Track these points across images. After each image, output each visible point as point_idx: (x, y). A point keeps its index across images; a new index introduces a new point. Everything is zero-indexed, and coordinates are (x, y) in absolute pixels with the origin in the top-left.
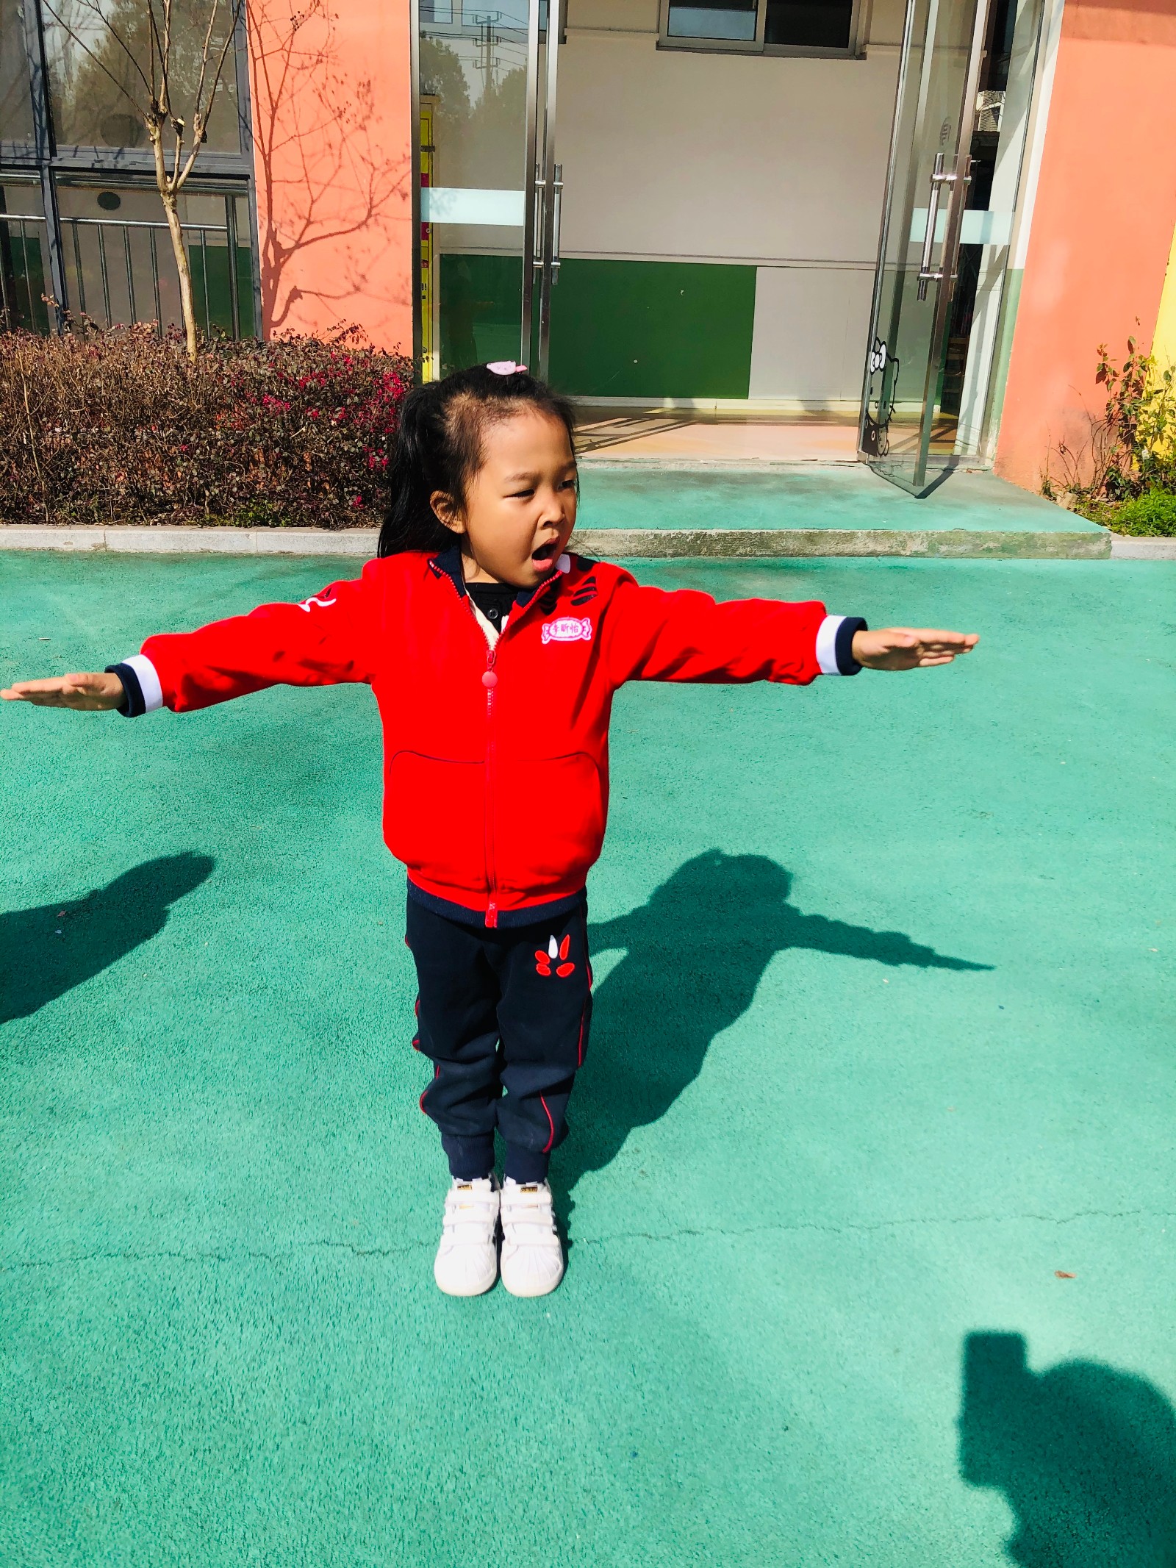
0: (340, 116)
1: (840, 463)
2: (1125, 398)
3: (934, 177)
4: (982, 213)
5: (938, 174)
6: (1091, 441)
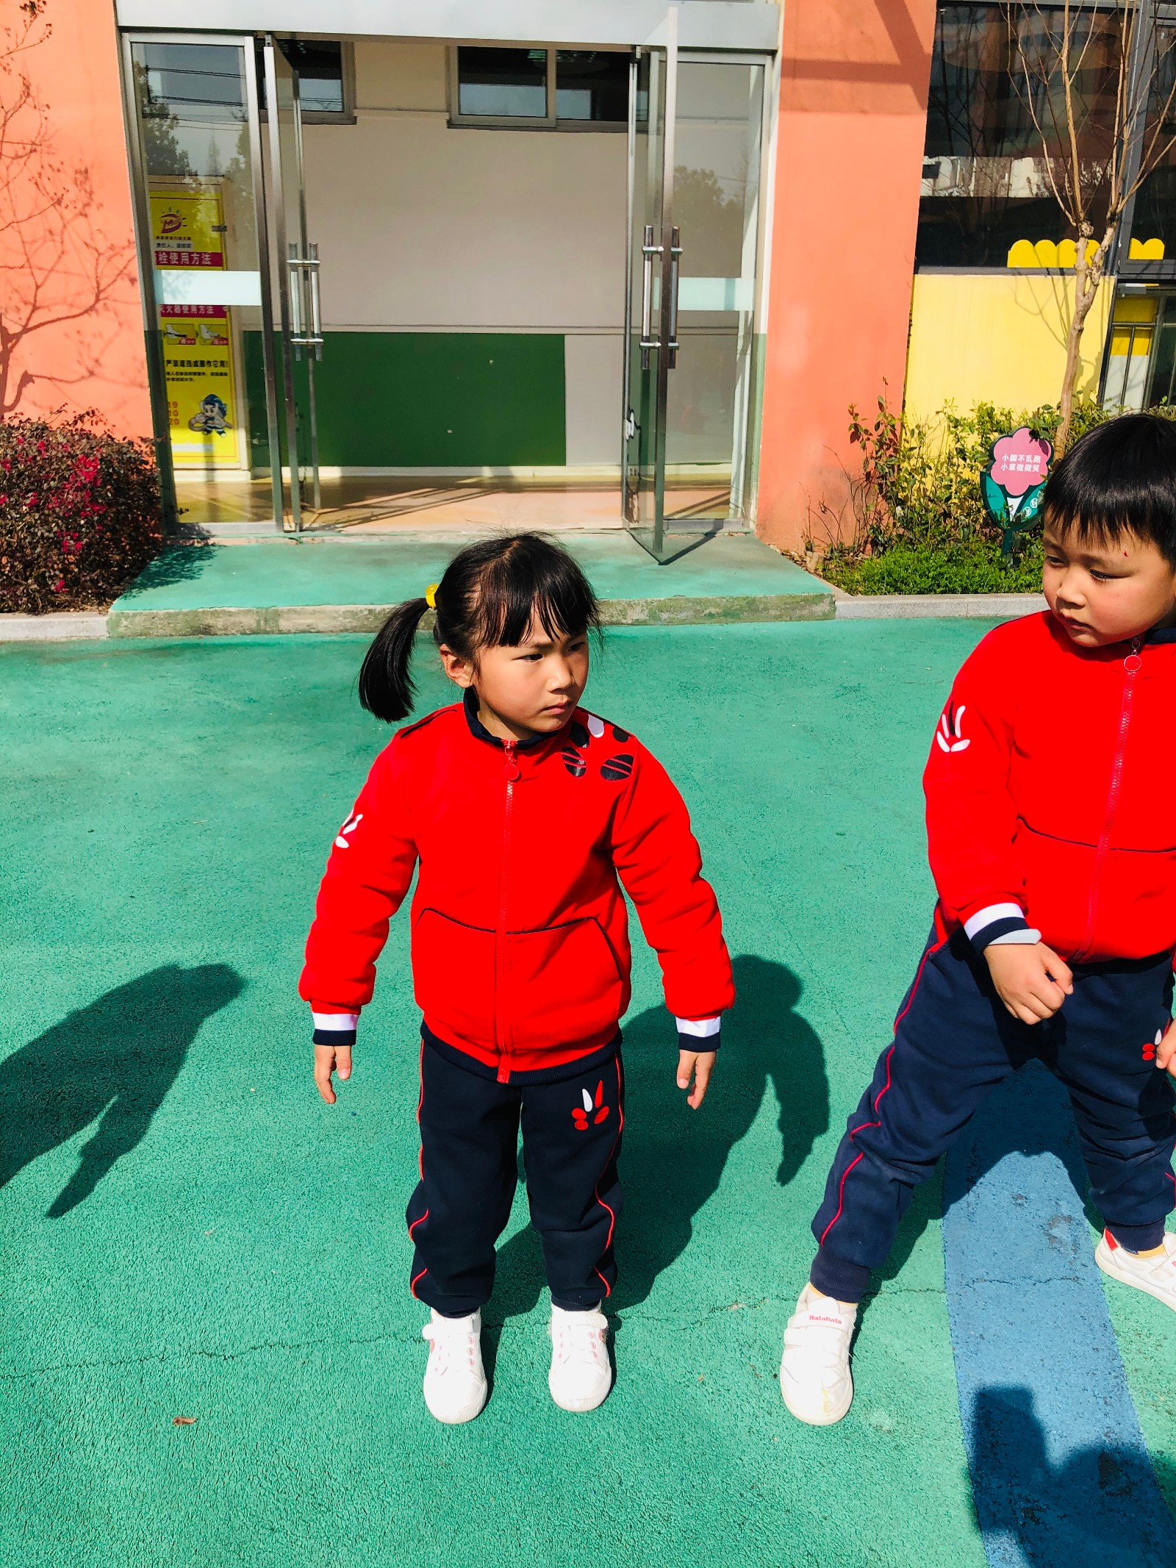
0: (59, 202)
2: (880, 457)
3: (646, 249)
4: (723, 280)
5: (649, 246)
6: (850, 500)
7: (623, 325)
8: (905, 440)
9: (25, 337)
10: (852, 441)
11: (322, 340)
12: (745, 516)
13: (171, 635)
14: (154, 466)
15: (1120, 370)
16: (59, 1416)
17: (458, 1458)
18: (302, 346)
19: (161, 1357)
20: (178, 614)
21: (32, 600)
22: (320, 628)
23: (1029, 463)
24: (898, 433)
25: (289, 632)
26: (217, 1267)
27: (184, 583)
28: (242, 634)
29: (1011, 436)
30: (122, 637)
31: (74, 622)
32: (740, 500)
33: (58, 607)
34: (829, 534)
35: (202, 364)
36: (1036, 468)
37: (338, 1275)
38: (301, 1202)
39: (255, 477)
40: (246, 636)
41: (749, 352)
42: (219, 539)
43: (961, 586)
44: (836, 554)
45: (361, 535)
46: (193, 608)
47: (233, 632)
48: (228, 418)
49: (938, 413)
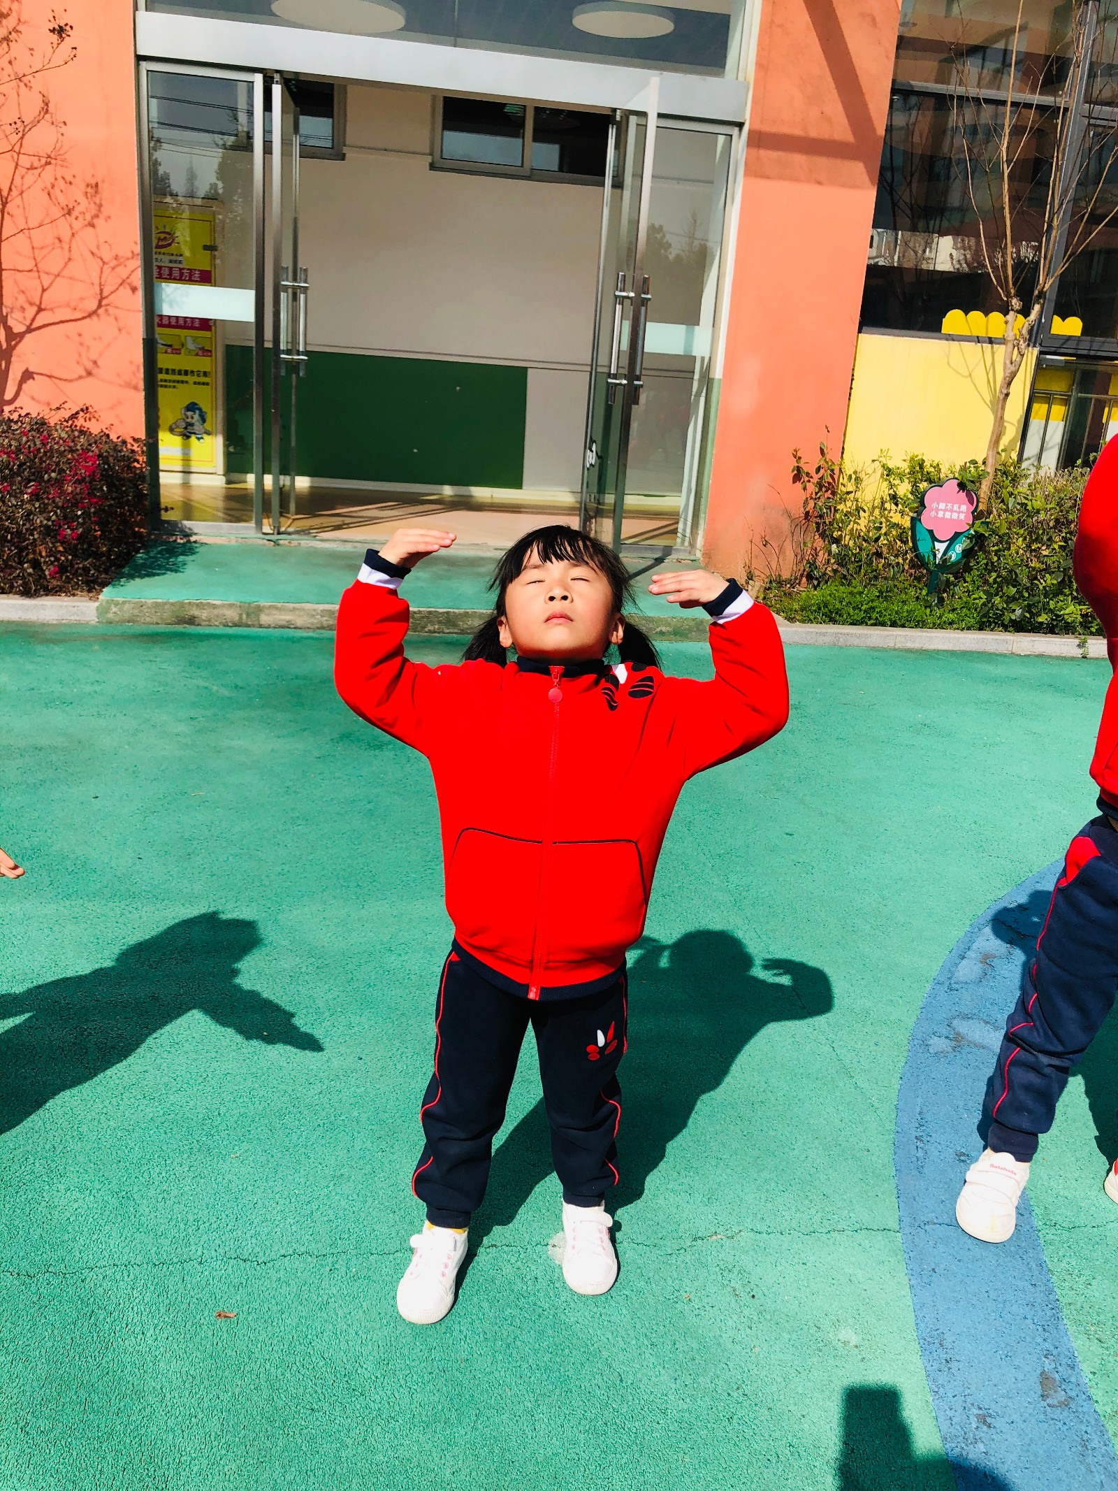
0: (70, 213)
2: (819, 498)
3: (618, 293)
4: (683, 327)
5: (620, 291)
6: (790, 535)
7: (590, 363)
8: (842, 484)
9: (28, 336)
10: (794, 482)
11: (306, 358)
12: (692, 545)
13: (158, 624)
14: (144, 465)
15: (1038, 432)
16: (110, 1308)
17: (475, 1355)
18: (287, 362)
19: (199, 1260)
20: (165, 604)
21: (25, 584)
22: (298, 625)
23: (956, 512)
24: (836, 477)
25: (269, 627)
26: (245, 1185)
27: (170, 576)
28: (224, 626)
29: (941, 486)
30: (111, 623)
31: (66, 606)
32: (688, 530)
33: (49, 591)
34: (769, 566)
35: (186, 373)
36: (962, 516)
37: (355, 1196)
38: (317, 1133)
39: (229, 482)
40: (228, 628)
41: (704, 394)
42: (201, 537)
43: (890, 620)
44: (774, 584)
45: (335, 541)
46: (180, 599)
47: (216, 623)
48: (207, 425)
49: (873, 461)
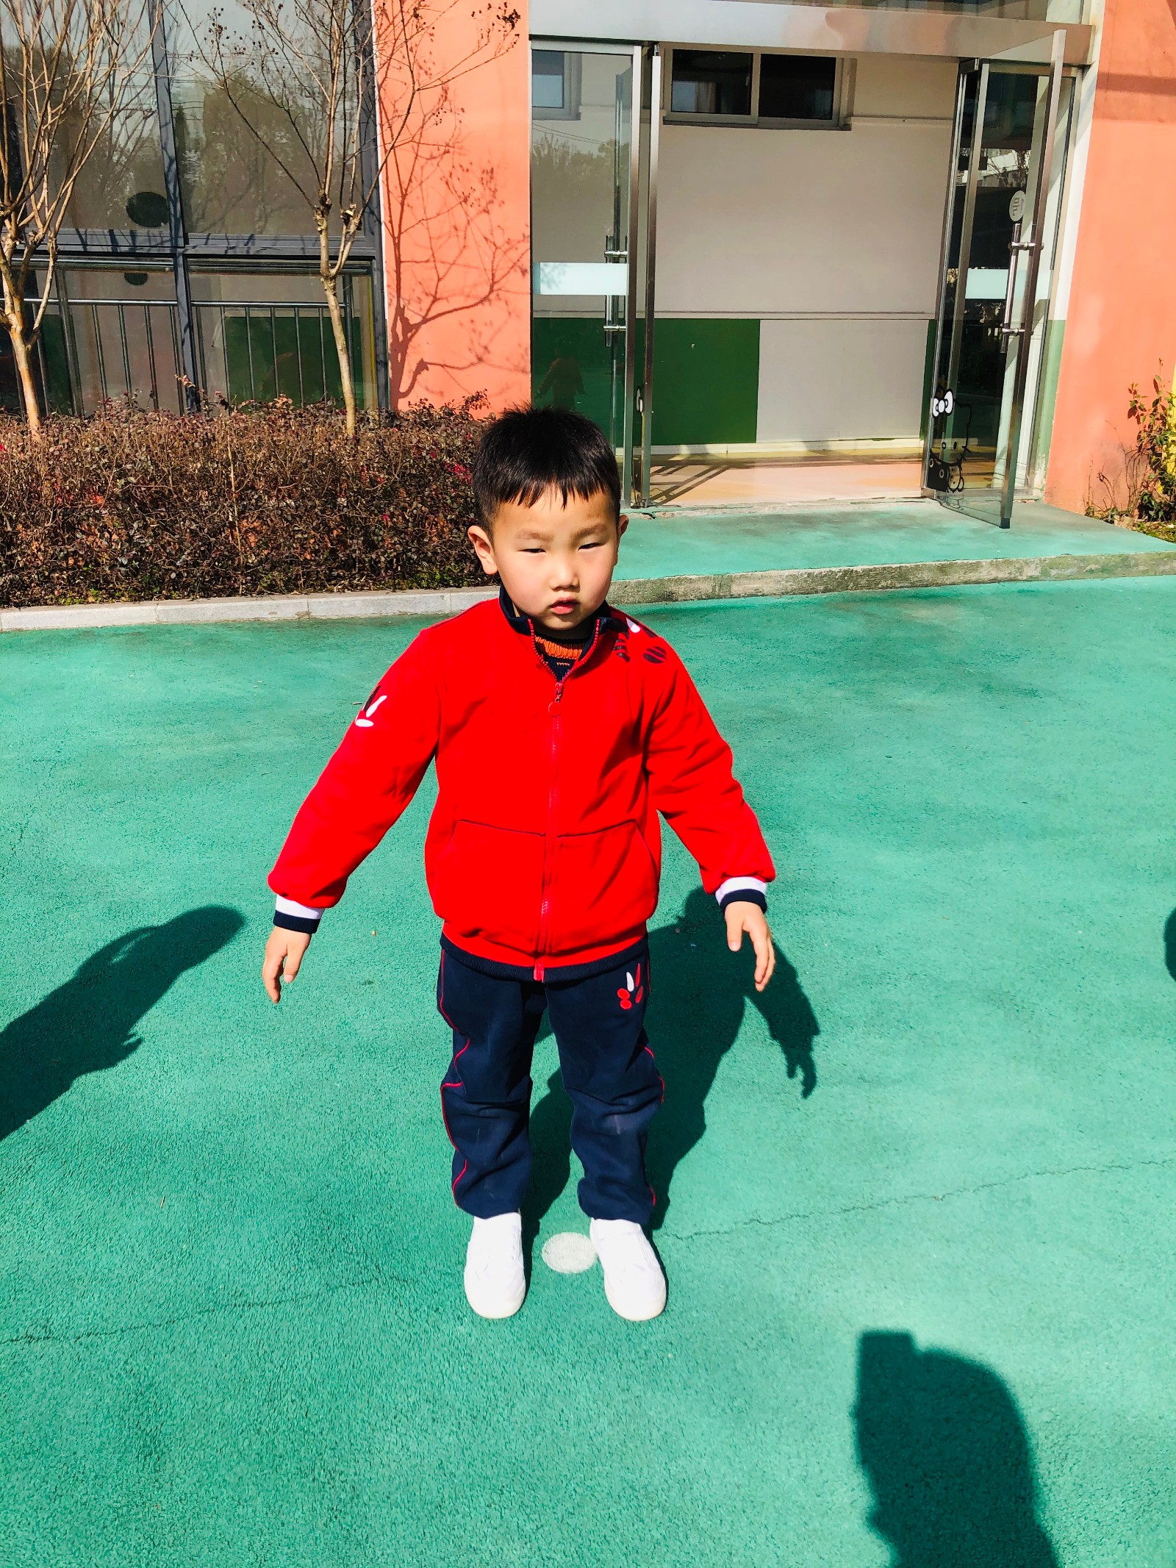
0: (465, 201)
1: (908, 500)
6: (1124, 470)
8: (1170, 416)
9: (423, 326)
10: (1129, 417)
20: (647, 582)
25: (739, 596)
28: (699, 599)
40: (703, 601)
46: (661, 576)
